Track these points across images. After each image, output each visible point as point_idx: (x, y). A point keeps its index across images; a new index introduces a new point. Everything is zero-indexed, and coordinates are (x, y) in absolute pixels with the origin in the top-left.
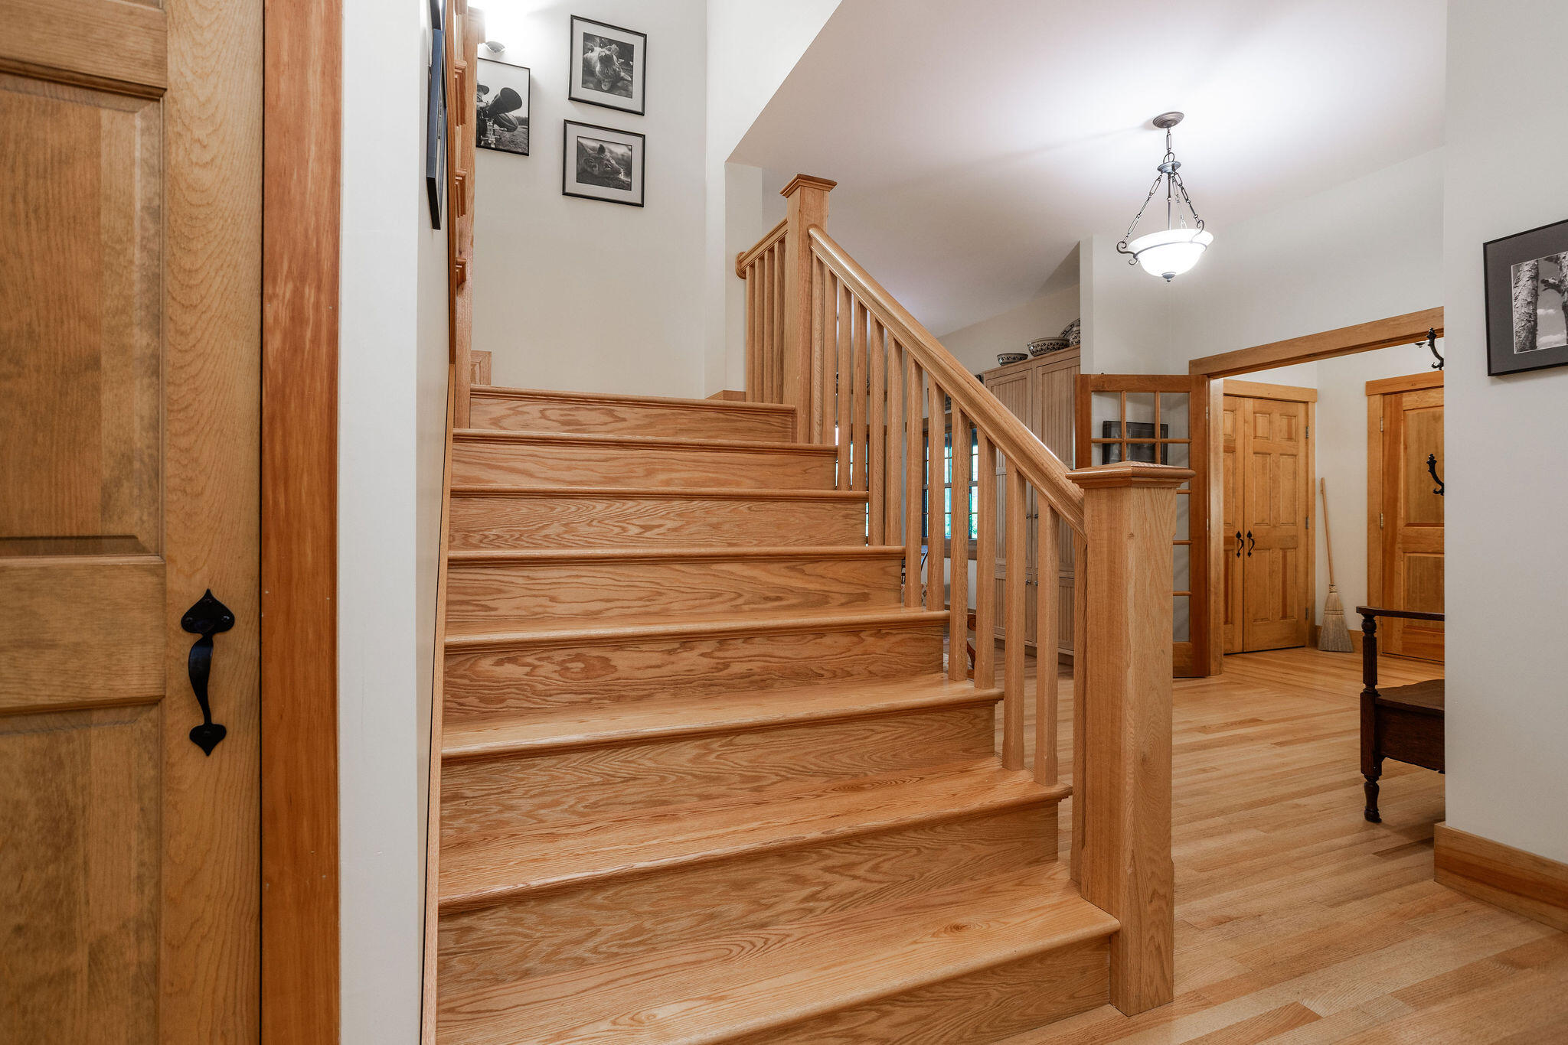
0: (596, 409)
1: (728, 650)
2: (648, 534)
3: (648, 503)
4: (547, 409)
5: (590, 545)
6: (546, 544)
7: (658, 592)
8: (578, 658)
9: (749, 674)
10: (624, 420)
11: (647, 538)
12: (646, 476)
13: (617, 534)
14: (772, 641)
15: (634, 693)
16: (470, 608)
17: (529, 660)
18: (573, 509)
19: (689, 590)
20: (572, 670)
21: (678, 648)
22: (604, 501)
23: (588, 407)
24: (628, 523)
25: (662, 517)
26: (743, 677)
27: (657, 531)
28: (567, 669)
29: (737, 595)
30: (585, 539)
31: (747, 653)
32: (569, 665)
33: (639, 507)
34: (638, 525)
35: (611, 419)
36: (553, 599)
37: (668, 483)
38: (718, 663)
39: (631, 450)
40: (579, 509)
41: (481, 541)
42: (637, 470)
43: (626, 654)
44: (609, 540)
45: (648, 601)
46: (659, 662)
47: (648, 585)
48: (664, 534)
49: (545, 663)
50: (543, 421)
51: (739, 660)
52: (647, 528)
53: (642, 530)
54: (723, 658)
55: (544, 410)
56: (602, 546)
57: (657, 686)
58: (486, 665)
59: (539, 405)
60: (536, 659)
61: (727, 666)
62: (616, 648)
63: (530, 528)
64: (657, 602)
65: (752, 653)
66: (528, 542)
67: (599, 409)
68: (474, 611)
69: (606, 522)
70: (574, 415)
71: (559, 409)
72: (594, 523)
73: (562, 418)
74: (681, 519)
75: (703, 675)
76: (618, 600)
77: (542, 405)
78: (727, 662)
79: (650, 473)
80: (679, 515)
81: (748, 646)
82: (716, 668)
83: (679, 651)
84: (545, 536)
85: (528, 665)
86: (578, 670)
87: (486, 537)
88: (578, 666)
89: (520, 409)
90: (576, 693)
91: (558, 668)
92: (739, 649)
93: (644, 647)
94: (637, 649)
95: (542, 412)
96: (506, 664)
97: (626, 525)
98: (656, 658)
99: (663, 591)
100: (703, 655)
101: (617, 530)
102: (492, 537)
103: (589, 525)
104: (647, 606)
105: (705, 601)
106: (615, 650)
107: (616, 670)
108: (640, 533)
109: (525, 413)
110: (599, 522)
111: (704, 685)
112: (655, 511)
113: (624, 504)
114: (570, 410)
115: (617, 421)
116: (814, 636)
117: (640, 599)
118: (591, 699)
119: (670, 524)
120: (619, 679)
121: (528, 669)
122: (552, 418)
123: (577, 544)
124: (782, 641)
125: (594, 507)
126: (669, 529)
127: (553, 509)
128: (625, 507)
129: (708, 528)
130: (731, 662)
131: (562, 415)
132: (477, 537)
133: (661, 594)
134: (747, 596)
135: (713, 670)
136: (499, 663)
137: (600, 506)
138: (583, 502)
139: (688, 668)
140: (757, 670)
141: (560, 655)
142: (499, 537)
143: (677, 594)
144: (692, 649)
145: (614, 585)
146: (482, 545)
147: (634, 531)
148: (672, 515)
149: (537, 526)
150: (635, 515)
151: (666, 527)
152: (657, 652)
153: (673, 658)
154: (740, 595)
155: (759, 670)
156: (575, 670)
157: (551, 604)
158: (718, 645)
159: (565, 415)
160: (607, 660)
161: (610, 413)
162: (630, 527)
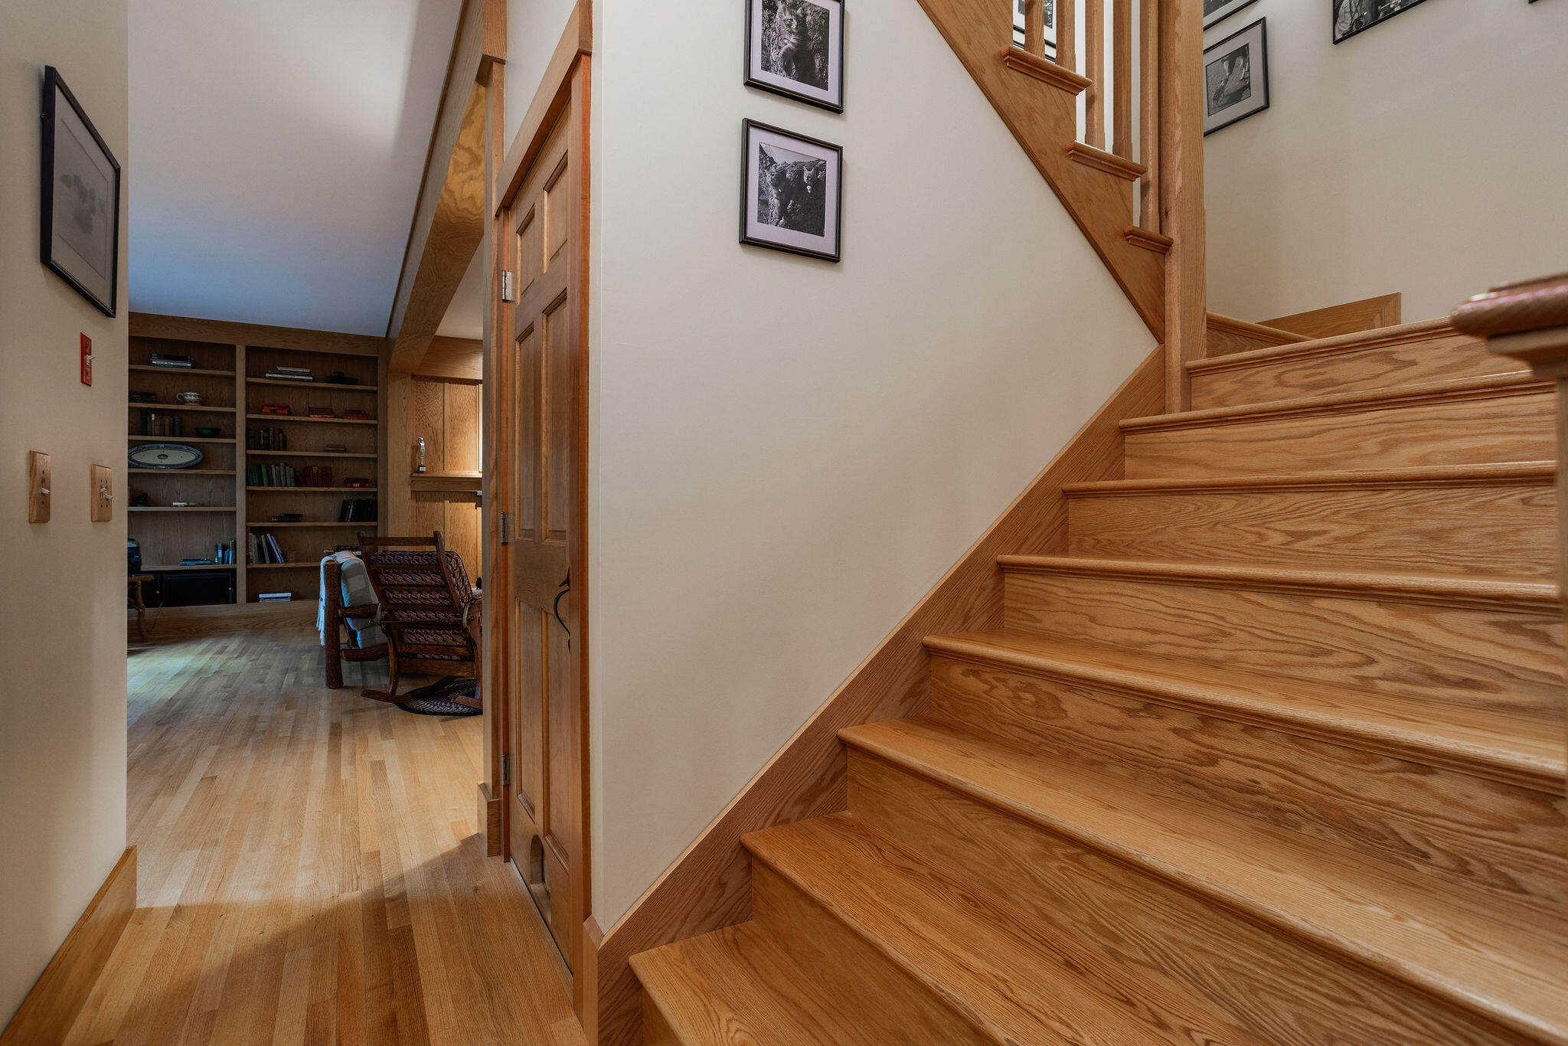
0: (1361, 357)
1: (1216, 736)
2: (1300, 545)
3: (1298, 497)
4: (1284, 372)
5: (1213, 559)
6: (1159, 553)
7: (1221, 631)
8: (1029, 688)
9: (1250, 789)
10: (1413, 363)
11: (1298, 551)
12: (1382, 452)
13: (1251, 543)
14: (1300, 745)
15: (1086, 754)
16: (1021, 616)
17: (988, 677)
18: (1192, 508)
19: (1269, 635)
20: (1024, 701)
21: (1142, 710)
22: (1233, 497)
23: (1345, 356)
24: (1268, 528)
25: (1323, 519)
26: (1241, 789)
27: (1316, 540)
28: (1019, 698)
29: (1364, 659)
30: (1207, 549)
31: (1251, 752)
32: (1022, 694)
33: (1286, 505)
34: (1283, 532)
35: (1389, 367)
36: (1092, 619)
37: (1424, 460)
38: (1198, 751)
39: (1349, 414)
40: (1199, 509)
41: (1094, 547)
42: (1363, 444)
43: (1078, 699)
44: (1239, 552)
45: (1207, 641)
46: (1115, 722)
47: (1211, 619)
48: (1328, 546)
49: (1000, 685)
50: (1279, 389)
51: (1237, 758)
52: (1297, 536)
53: (1290, 539)
54: (1209, 747)
55: (1281, 374)
56: (1231, 561)
57: (1113, 755)
58: (956, 672)
59: (1273, 369)
60: (994, 678)
61: (1213, 761)
62: (1067, 687)
63: (1142, 532)
64: (1220, 646)
65: (1265, 755)
66: (1139, 550)
67: (1366, 356)
68: (1023, 620)
69: (1236, 526)
70: (1325, 373)
71: (1301, 369)
72: (1220, 527)
73: (1307, 380)
74: (1361, 522)
75: (1174, 762)
76: (1166, 633)
77: (1277, 368)
78: (1216, 756)
79: (1387, 447)
80: (1354, 516)
81: (1253, 741)
82: (1195, 758)
83: (1142, 714)
84: (1159, 543)
85: (986, 682)
86: (1029, 703)
87: (1099, 541)
88: (1029, 697)
89: (1251, 379)
90: (1026, 730)
91: (1010, 694)
92: (1231, 741)
93: (1098, 696)
94: (1089, 696)
95: (1278, 377)
96: (971, 677)
97: (1266, 531)
98: (1113, 716)
99: (1229, 630)
100: (1176, 731)
101: (1252, 538)
102: (1104, 542)
103: (1212, 530)
104: (1205, 648)
105: (1297, 658)
106: (1066, 691)
107: (1066, 716)
108: (1287, 544)
109: (1259, 382)
110: (1225, 526)
111: (1175, 778)
112: (1312, 509)
113: (1261, 500)
114: (1319, 366)
115: (1398, 369)
116: (1406, 765)
117: (1196, 637)
118: (1041, 743)
119: (1338, 530)
120: (1068, 728)
121: (987, 687)
122: (1293, 382)
123: (1197, 555)
124: (1322, 752)
125: (1219, 506)
126: (1337, 539)
127: (1166, 509)
128: (1262, 505)
129: (1418, 539)
130: (1221, 757)
131: (1306, 377)
132: (1090, 541)
133: (1225, 634)
134: (1385, 666)
135: (1193, 761)
136: (966, 673)
137: (1227, 503)
138: (1204, 498)
139: (1154, 743)
140: (1265, 786)
141: (1014, 680)
142: (1110, 542)
143: (1249, 638)
144: (1160, 717)
145: (1160, 612)
146: (1095, 551)
147: (1276, 539)
148: (1341, 515)
149: (1149, 531)
150: (1280, 515)
151: (1333, 534)
152: (1113, 707)
153: (1132, 722)
154: (1371, 661)
155: (1271, 789)
156: (1026, 702)
157: (1089, 624)
158: (1199, 723)
159: (1313, 375)
160: (1055, 699)
161: (1388, 358)
162: (1271, 533)
